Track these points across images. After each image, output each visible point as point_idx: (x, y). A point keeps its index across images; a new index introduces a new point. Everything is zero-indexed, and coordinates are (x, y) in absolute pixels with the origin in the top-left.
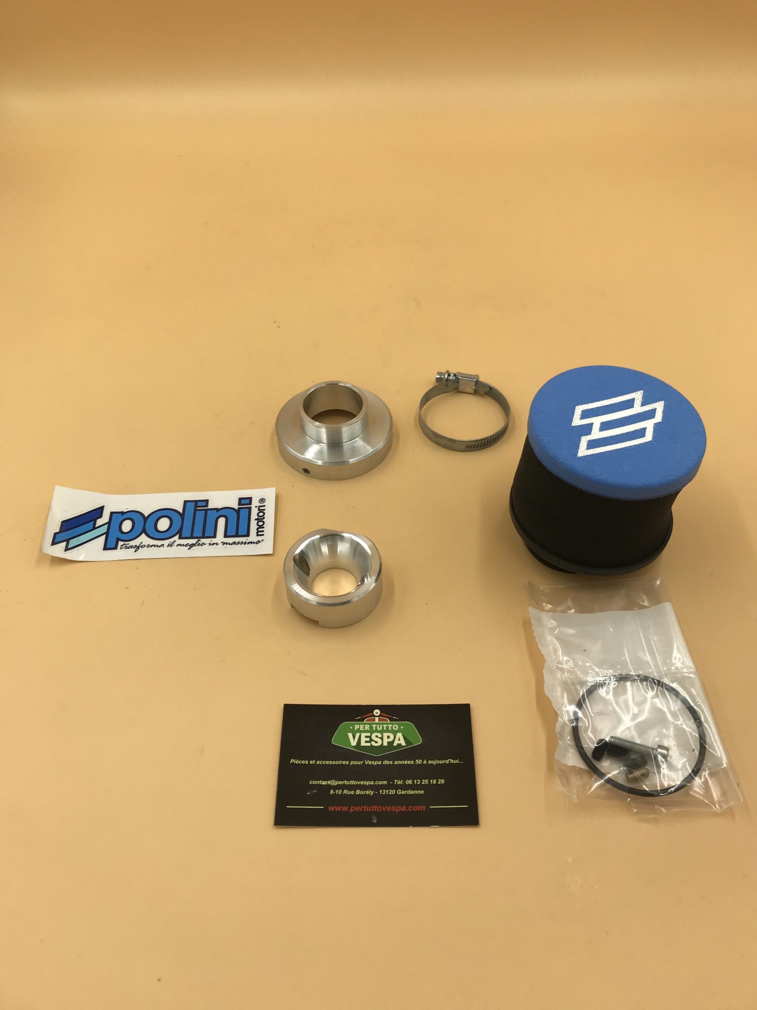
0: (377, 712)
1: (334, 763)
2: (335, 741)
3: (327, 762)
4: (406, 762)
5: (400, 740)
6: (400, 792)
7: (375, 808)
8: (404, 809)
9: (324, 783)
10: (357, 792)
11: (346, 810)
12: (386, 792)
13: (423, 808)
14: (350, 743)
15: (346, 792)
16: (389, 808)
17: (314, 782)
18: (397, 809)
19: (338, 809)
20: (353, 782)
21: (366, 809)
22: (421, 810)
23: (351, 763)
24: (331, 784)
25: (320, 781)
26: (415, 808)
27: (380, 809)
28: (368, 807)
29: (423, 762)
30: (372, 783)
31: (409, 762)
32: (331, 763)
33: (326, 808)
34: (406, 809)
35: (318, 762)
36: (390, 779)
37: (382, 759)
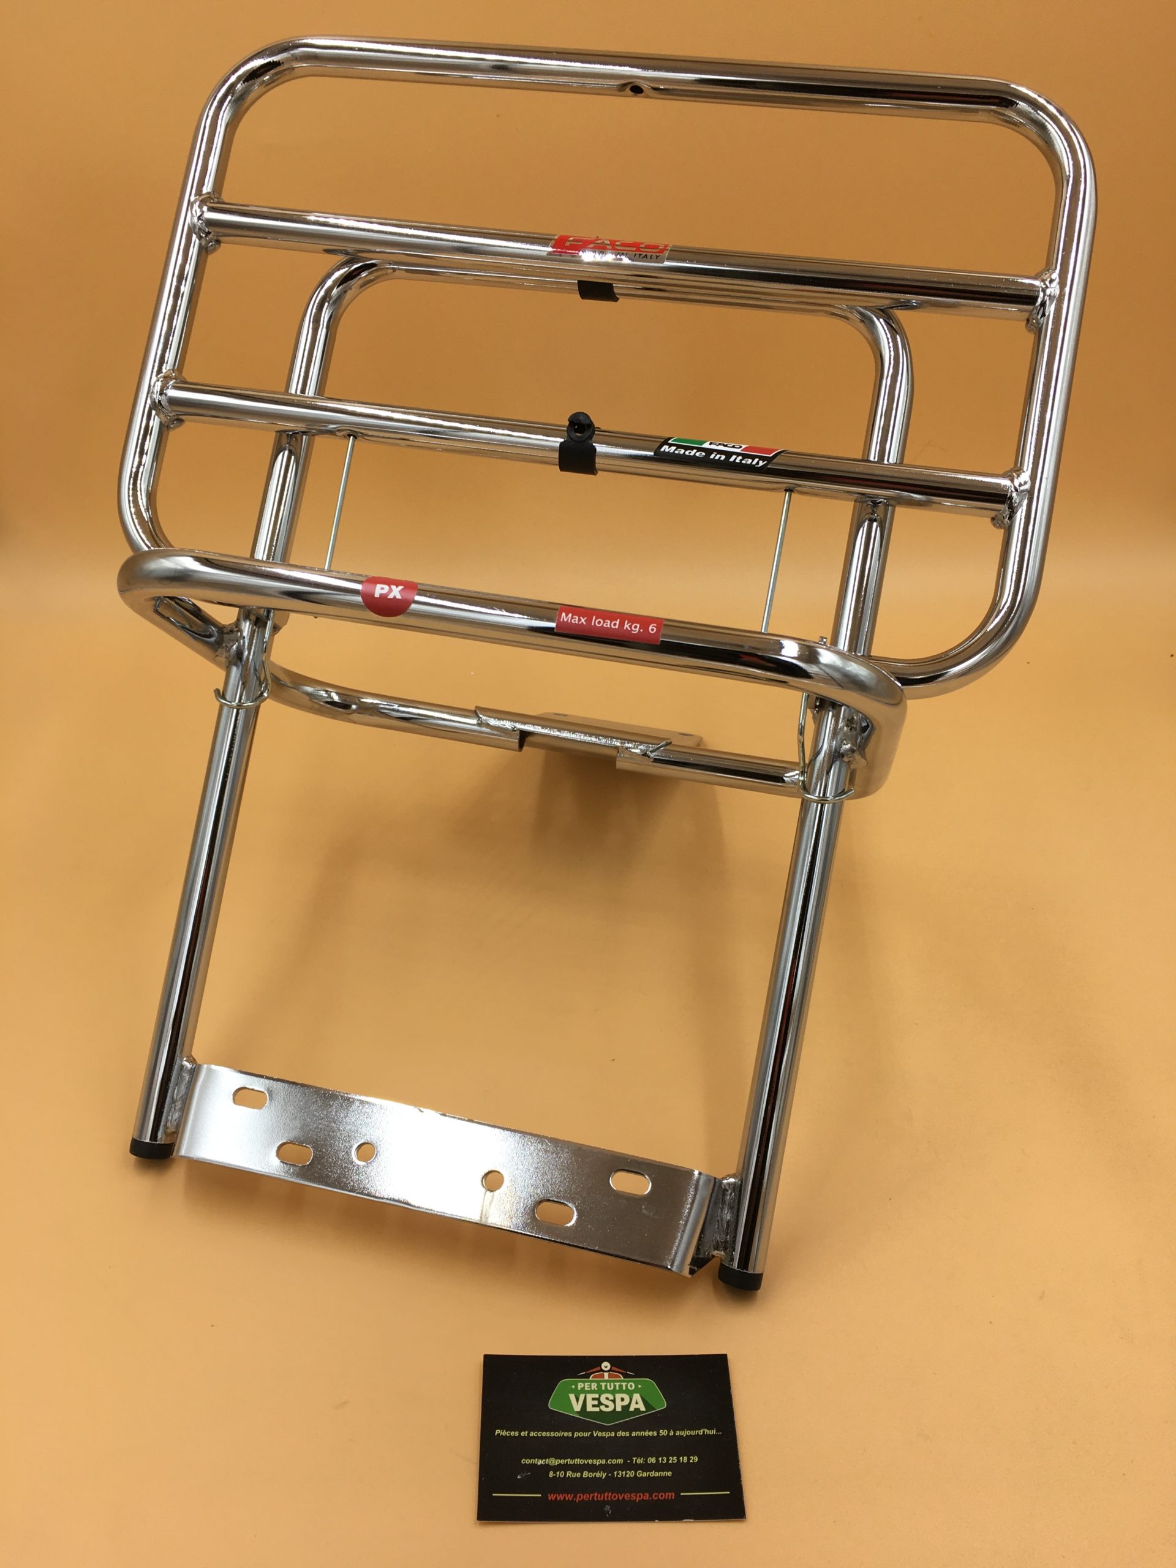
0: (606, 1366)
1: (552, 1434)
2: (552, 1405)
3: (544, 1434)
4: (646, 1434)
5: (638, 1404)
6: (641, 1474)
7: (608, 1496)
8: (647, 1497)
9: (540, 1462)
10: (584, 1474)
11: (570, 1499)
12: (622, 1475)
13: (671, 1495)
14: (573, 1409)
15: (569, 1474)
16: (627, 1496)
17: (528, 1461)
18: (637, 1497)
19: (560, 1497)
20: (578, 1461)
21: (597, 1497)
22: (670, 1498)
23: (575, 1436)
24: (550, 1464)
25: (535, 1459)
26: (662, 1496)
27: (615, 1497)
28: (599, 1495)
29: (669, 1432)
30: (604, 1462)
31: (651, 1433)
32: (548, 1434)
33: (545, 1496)
34: (649, 1497)
35: (532, 1434)
36: (627, 1457)
37: (615, 1428)
